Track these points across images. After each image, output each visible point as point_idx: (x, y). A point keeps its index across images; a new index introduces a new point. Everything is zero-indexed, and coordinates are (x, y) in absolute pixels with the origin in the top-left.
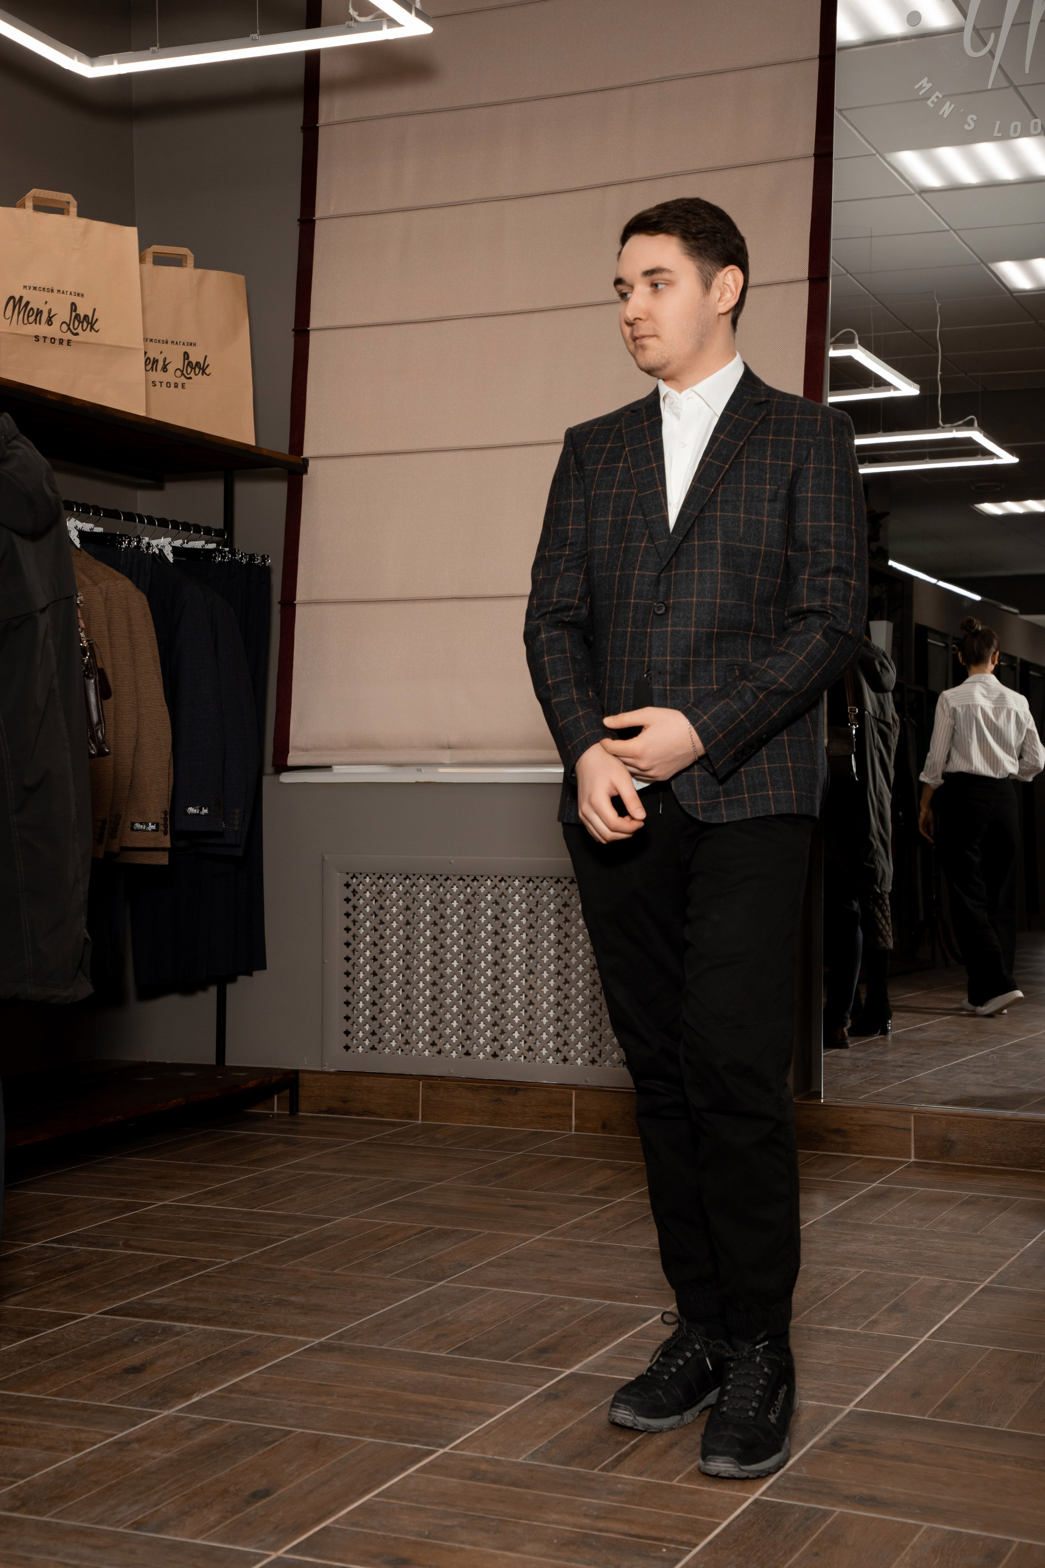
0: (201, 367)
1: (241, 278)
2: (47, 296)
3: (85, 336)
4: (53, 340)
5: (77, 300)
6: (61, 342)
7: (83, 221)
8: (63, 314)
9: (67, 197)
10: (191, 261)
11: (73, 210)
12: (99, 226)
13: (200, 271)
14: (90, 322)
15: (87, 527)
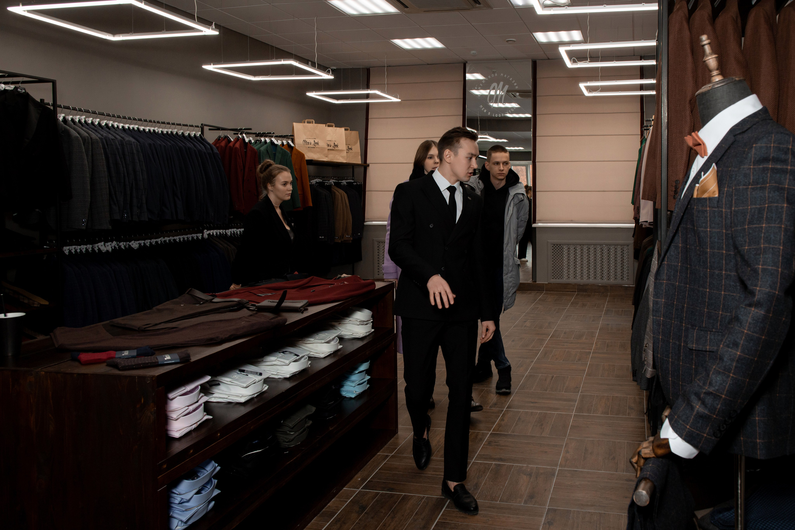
0: (351, 149)
1: (358, 132)
2: (330, 142)
3: (336, 148)
4: (331, 150)
5: (335, 142)
6: (332, 150)
7: (336, 128)
8: (333, 145)
9: (333, 124)
10: (349, 130)
11: (334, 126)
12: (338, 128)
13: (351, 131)
14: (337, 146)
15: (334, 181)
